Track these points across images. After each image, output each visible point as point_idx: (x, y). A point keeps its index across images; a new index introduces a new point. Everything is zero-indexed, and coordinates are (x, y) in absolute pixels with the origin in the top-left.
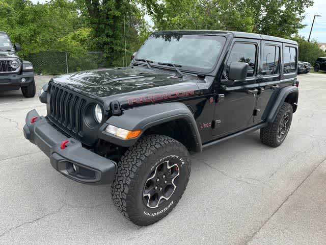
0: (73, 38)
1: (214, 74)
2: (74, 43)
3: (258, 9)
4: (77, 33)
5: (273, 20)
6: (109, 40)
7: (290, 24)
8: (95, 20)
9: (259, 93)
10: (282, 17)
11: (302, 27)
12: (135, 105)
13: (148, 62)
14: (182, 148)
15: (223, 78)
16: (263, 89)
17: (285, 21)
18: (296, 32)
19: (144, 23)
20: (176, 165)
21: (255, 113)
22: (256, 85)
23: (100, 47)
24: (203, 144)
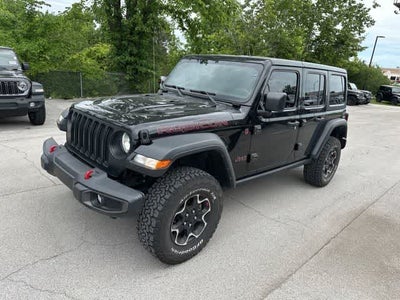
0: (89, 55)
1: (250, 104)
2: (89, 61)
3: (311, 27)
4: (93, 49)
5: (328, 40)
6: (132, 59)
7: (348, 45)
8: (117, 35)
9: (300, 126)
10: (338, 37)
11: (362, 49)
12: (165, 134)
13: (179, 88)
15: (260, 108)
16: (305, 121)
17: (343, 42)
18: (355, 55)
19: (174, 39)
20: (207, 199)
21: (296, 147)
22: (298, 117)
23: (122, 67)
24: (237, 180)
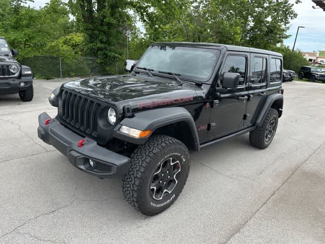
1: (210, 82)
3: (246, 19)
5: (260, 30)
7: (276, 34)
9: (248, 100)
10: (268, 27)
11: (286, 37)
12: (144, 109)
13: (149, 70)
14: (184, 147)
15: (218, 86)
16: (252, 96)
17: (272, 32)
18: (282, 42)
20: (178, 162)
21: (245, 117)
22: (246, 93)
24: (201, 144)
